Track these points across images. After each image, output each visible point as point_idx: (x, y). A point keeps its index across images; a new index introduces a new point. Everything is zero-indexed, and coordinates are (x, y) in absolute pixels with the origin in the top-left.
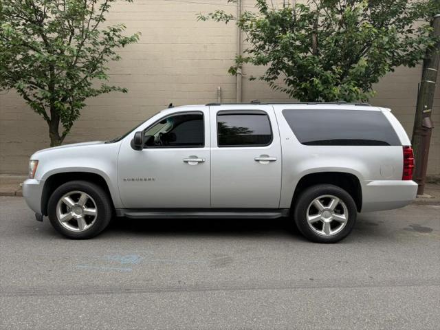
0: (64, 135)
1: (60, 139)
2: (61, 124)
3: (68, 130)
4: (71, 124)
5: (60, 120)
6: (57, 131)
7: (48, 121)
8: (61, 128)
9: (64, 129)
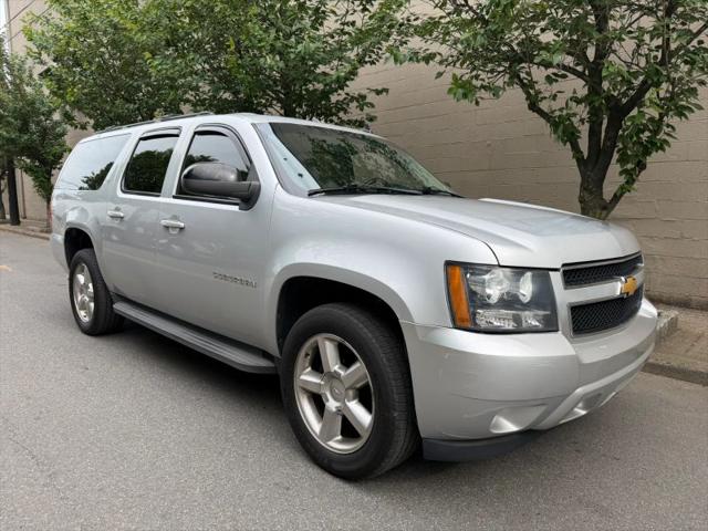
0: (616, 198)
1: (604, 208)
2: (614, 168)
3: (631, 181)
4: (641, 166)
5: (616, 156)
6: (600, 187)
7: (580, 161)
8: (614, 178)
9: (622, 179)
